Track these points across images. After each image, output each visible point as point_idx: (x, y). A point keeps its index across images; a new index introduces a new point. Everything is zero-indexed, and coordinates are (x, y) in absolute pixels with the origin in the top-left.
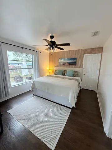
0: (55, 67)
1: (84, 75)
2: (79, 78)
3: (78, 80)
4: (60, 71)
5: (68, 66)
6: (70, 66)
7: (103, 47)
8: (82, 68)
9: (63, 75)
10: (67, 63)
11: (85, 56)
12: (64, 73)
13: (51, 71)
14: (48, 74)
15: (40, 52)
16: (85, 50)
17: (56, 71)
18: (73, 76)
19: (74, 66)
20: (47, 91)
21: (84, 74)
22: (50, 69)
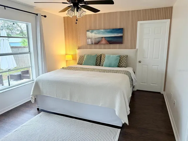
0: (79, 48)
1: (140, 62)
2: (130, 70)
3: (128, 73)
4: (90, 57)
5: (107, 46)
6: (112, 46)
7: (172, 7)
8: (135, 48)
9: (96, 65)
10: (103, 39)
11: (141, 24)
12: (98, 61)
13: (69, 57)
14: (64, 65)
15: (45, 16)
16: (139, 11)
17: (82, 58)
18: (118, 66)
19: (118, 45)
20: (68, 99)
21: (138, 60)
22: (68, 53)
